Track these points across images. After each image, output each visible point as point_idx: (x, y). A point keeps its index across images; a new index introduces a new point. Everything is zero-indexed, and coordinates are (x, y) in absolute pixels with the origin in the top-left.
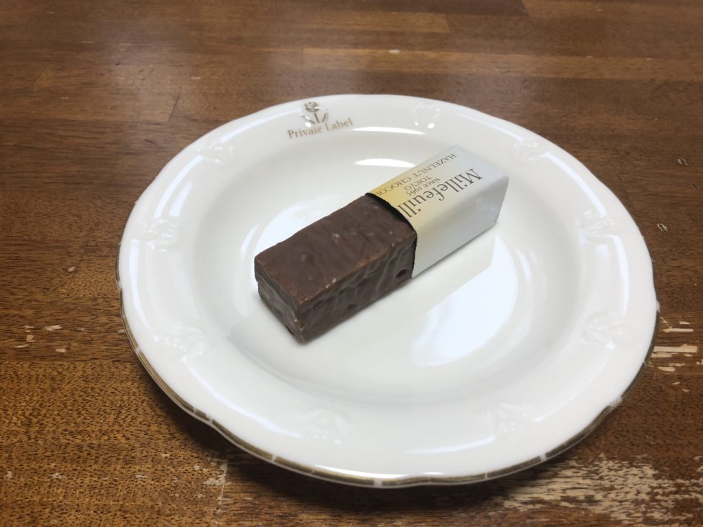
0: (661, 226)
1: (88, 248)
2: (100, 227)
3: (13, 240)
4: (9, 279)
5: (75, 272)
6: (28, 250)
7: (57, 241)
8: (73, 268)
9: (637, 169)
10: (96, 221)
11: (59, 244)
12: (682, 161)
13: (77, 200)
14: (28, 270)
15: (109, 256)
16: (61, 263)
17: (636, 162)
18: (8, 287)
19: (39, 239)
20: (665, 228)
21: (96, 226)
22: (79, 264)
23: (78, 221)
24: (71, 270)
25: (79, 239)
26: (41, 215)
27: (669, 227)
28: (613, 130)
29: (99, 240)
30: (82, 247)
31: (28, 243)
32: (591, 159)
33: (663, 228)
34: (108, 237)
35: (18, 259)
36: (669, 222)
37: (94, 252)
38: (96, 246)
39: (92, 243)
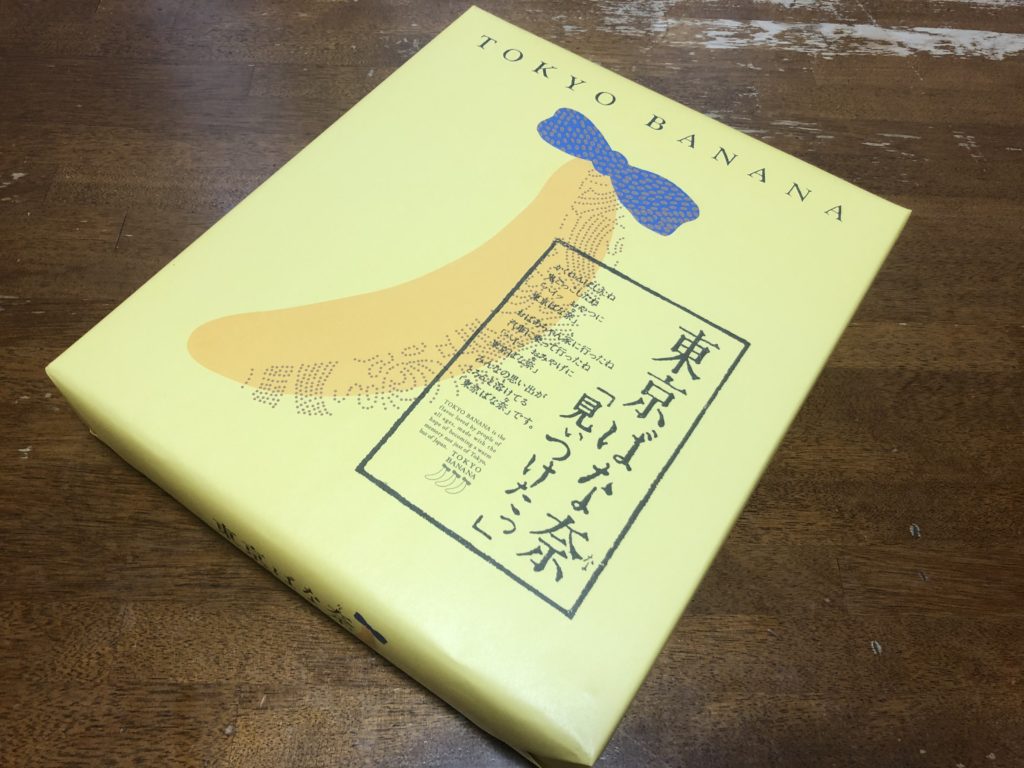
0: (875, 644)
1: (242, 695)
2: (251, 661)
3: (156, 684)
4: (163, 747)
5: (234, 734)
6: (177, 701)
7: (207, 685)
8: (230, 727)
9: (861, 544)
10: (245, 651)
11: (210, 691)
12: (915, 529)
14: (183, 733)
15: (266, 708)
16: (216, 720)
17: (861, 532)
18: (165, 760)
19: (186, 681)
20: (879, 647)
22: (236, 721)
23: (225, 651)
24: (228, 730)
25: (231, 682)
26: (180, 642)
27: (883, 647)
28: (841, 473)
29: (253, 682)
30: (236, 696)
31: (174, 688)
32: (810, 527)
33: (876, 649)
34: (262, 676)
35: (167, 714)
36: (884, 638)
37: (250, 701)
38: (251, 692)
39: (246, 688)
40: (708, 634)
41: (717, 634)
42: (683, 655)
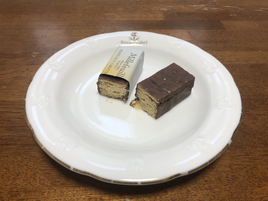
1: (12, 193)
10: (17, 172)
13: (7, 157)
15: (24, 200)
21: (18, 176)
23: (8, 172)
25: (7, 187)
29: (19, 187)
30: (9, 193)
34: (24, 184)
37: (16, 196)
38: (17, 192)
39: (15, 190)
40: (245, 157)
41: (249, 157)
42: (236, 166)
